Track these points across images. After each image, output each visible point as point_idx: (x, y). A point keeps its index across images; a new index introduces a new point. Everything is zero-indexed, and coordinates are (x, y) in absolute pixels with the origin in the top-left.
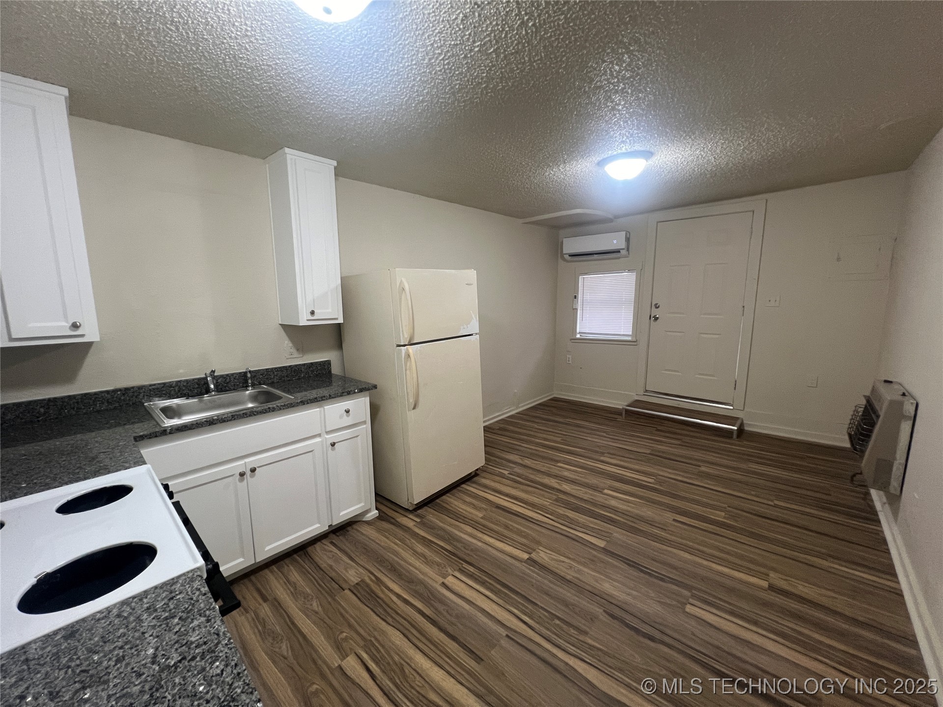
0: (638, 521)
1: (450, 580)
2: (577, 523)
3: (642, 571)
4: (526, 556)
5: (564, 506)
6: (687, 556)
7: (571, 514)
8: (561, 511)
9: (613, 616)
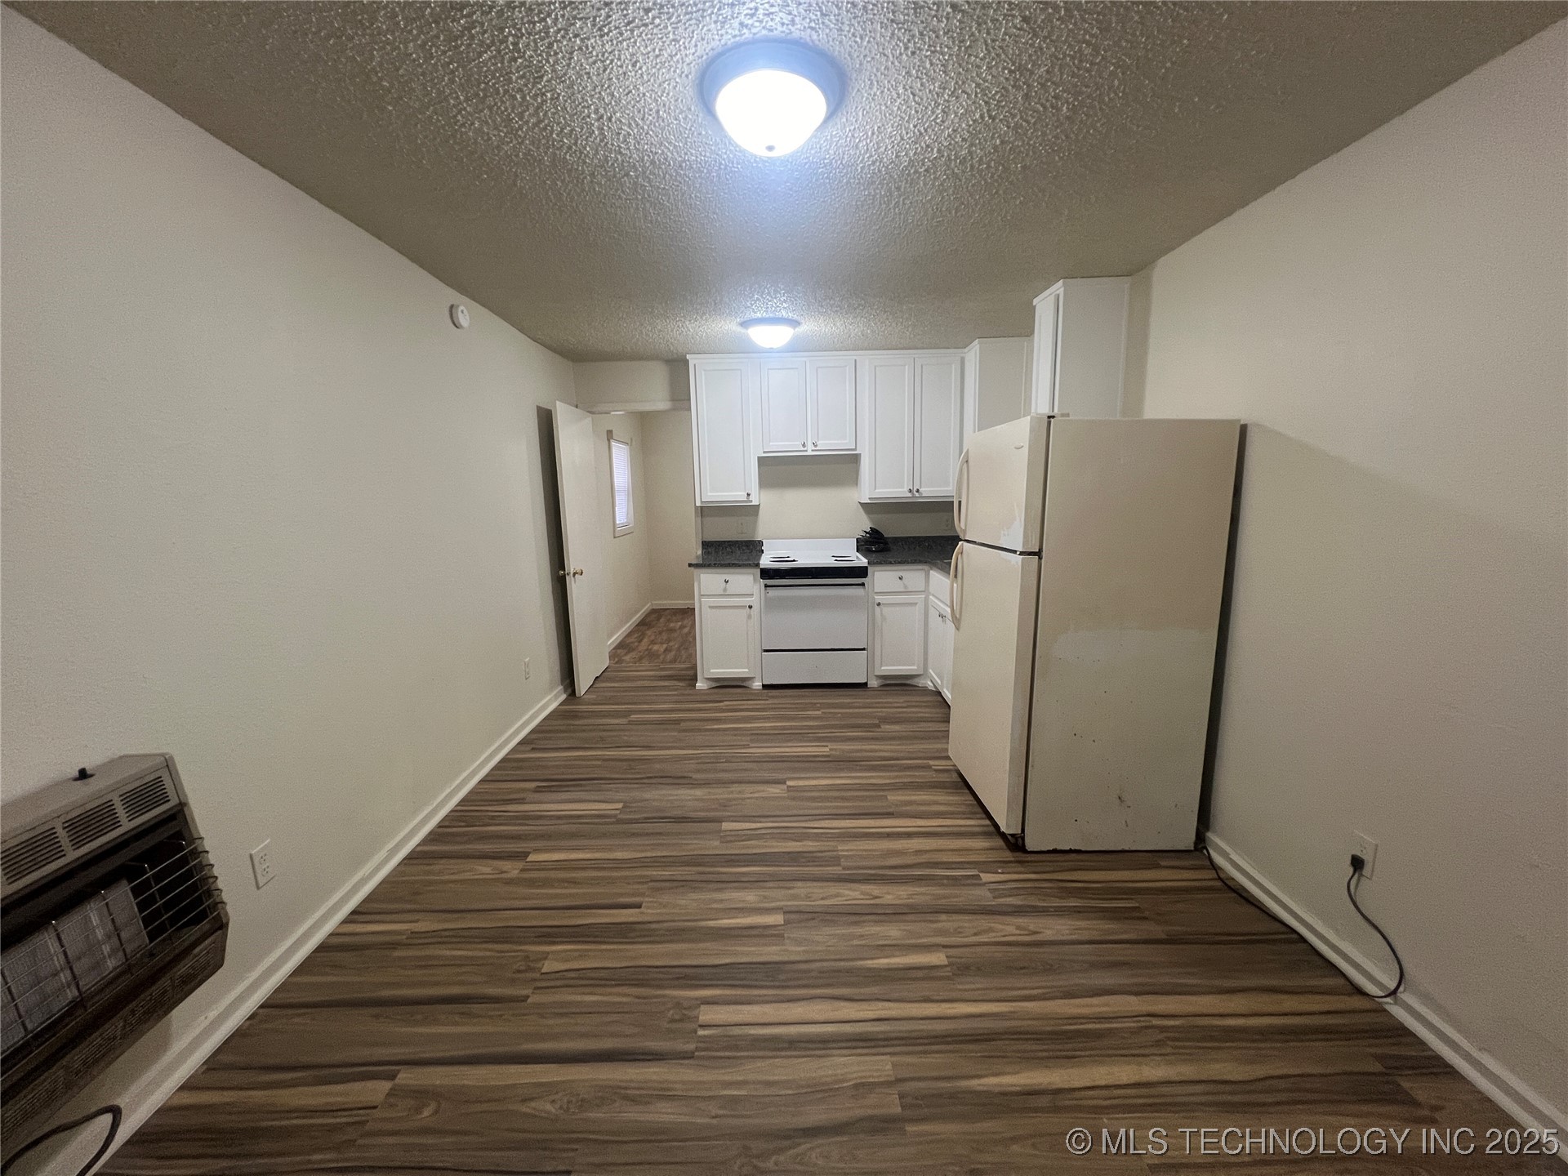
0: (698, 878)
2: (773, 837)
3: (670, 818)
4: (789, 783)
5: (815, 855)
6: (619, 855)
8: (810, 845)
9: (684, 777)
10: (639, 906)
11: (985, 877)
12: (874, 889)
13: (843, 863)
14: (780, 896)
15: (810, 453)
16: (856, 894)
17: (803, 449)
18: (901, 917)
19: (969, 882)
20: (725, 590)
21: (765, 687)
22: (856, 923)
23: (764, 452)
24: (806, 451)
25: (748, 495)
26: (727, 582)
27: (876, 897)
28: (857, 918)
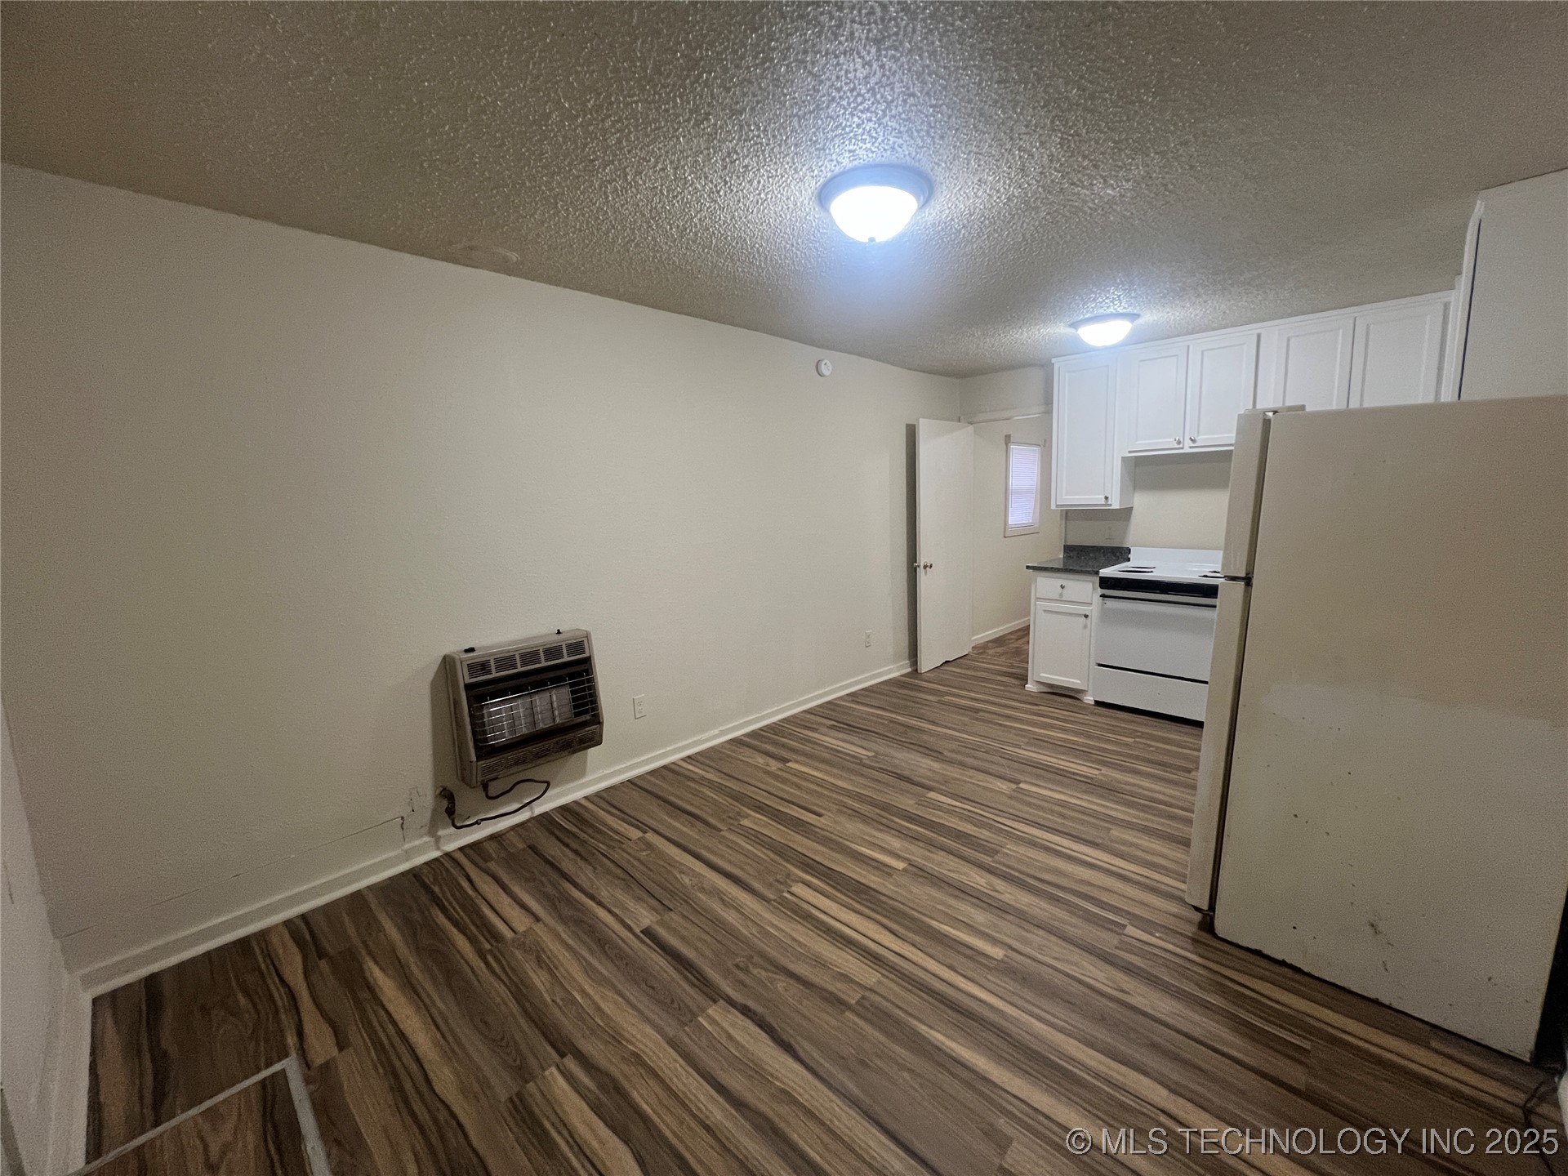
0: (875, 817)
1: (1097, 772)
3: (898, 774)
4: (1022, 785)
5: (981, 842)
6: (840, 783)
7: (968, 828)
8: (985, 834)
9: (938, 752)
10: (820, 815)
11: (1130, 930)
12: (1000, 884)
13: (998, 857)
14: (917, 853)
15: (1187, 450)
16: (982, 881)
17: (1177, 446)
18: (1000, 913)
19: (1110, 926)
20: (1061, 595)
21: (1098, 703)
22: (956, 897)
23: (1130, 452)
24: (1182, 448)
25: (1106, 498)
26: (1063, 587)
27: (999, 892)
28: (958, 893)
